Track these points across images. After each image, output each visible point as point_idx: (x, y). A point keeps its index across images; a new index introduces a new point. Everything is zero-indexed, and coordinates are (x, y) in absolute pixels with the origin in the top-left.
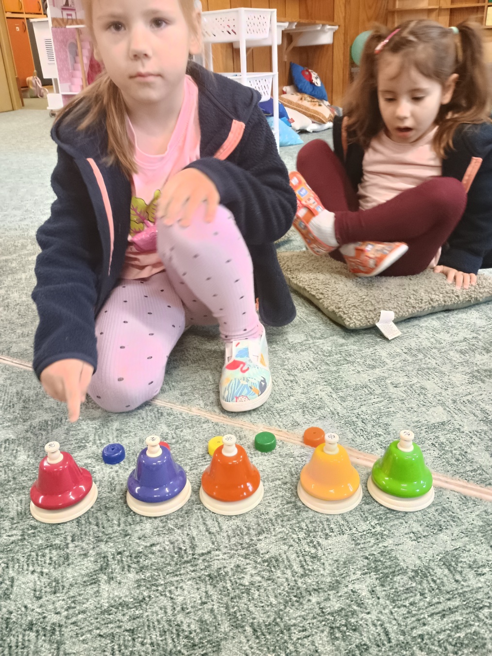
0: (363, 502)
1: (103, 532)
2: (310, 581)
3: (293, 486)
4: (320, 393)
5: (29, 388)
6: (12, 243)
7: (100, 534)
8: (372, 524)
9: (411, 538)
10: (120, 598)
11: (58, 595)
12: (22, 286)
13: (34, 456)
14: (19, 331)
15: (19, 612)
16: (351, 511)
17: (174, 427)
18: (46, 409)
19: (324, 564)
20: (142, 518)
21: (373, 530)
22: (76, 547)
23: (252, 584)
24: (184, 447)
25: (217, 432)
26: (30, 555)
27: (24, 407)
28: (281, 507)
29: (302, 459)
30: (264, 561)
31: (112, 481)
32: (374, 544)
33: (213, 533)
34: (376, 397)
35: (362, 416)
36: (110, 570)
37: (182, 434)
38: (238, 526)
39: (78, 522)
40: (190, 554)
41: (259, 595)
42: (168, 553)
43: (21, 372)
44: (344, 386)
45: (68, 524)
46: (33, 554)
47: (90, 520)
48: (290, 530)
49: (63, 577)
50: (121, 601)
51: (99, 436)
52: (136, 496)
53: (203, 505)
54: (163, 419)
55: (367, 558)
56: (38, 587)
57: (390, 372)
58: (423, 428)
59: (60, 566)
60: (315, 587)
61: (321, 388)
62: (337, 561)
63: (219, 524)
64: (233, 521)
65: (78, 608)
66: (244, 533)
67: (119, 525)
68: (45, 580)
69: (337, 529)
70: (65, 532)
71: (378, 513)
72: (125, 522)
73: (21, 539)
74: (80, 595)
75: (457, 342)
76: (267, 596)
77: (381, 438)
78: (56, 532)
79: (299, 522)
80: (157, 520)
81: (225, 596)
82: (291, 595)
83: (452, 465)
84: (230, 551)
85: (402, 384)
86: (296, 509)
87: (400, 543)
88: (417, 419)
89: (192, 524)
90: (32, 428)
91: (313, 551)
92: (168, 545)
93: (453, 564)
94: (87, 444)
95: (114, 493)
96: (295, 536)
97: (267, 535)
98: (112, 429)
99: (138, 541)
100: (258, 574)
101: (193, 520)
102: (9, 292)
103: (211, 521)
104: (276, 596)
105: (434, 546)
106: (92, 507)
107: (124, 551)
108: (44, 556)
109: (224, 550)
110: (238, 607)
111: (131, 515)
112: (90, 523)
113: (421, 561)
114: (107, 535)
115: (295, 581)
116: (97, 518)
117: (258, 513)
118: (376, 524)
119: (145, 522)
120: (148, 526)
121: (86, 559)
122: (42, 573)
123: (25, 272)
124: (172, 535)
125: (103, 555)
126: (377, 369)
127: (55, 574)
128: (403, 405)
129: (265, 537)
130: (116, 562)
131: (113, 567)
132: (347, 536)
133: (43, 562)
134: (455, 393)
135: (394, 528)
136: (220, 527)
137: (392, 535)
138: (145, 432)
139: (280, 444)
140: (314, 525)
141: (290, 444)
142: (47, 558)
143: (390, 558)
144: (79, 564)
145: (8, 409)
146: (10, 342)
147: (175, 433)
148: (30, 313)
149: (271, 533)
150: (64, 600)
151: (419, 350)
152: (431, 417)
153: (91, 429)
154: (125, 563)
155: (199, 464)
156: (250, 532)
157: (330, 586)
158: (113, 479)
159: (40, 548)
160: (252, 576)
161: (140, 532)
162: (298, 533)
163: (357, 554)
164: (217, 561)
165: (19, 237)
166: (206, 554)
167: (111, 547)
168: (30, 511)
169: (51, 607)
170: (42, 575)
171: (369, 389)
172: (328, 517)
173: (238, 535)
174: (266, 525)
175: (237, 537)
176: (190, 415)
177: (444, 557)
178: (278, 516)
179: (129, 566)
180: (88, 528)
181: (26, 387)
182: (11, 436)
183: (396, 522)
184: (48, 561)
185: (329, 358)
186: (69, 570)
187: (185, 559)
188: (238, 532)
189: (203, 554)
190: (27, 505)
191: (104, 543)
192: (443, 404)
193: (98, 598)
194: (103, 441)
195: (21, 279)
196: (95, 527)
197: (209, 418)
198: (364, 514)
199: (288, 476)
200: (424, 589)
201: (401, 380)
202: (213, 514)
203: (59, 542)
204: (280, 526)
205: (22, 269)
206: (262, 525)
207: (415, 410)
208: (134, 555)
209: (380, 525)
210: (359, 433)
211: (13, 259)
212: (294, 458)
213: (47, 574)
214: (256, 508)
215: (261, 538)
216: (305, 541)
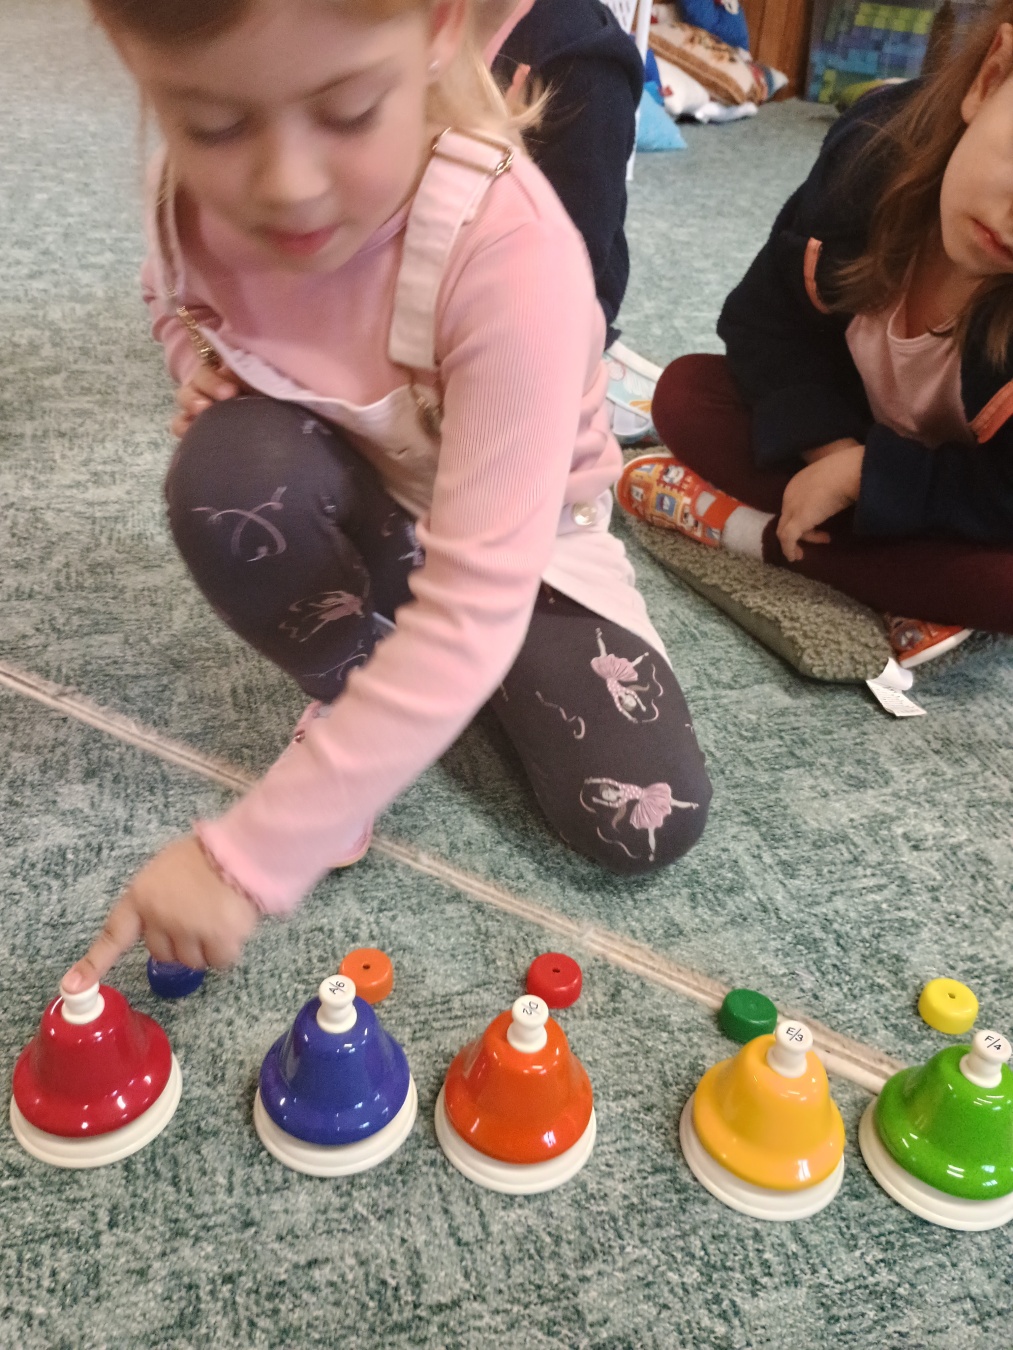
0: (846, 1189)
1: (189, 1208)
3: (668, 1117)
4: (731, 845)
5: (25, 748)
6: (8, 335)
7: (182, 1214)
8: (869, 1259)
9: (965, 1313)
12: (24, 455)
13: (26, 949)
14: (10, 581)
16: (815, 1216)
17: (375, 904)
18: (63, 814)
20: (290, 1175)
22: (118, 1245)
25: (478, 931)
27: (12, 803)
28: (638, 1181)
29: (690, 1039)
31: (218, 1052)
32: (875, 1322)
33: (467, 1244)
34: (869, 871)
35: (836, 926)
36: (204, 1330)
37: (394, 928)
38: (530, 1230)
39: (127, 1170)
40: (407, 1303)
42: (352, 1292)
44: (789, 832)
47: (158, 1164)
48: (663, 1257)
52: (275, 1114)
53: (443, 1154)
57: (901, 803)
58: (989, 979)
59: (75, 1300)
61: (734, 830)
63: (482, 1215)
64: (519, 1212)
66: (546, 1254)
67: (230, 1190)
69: (781, 1269)
70: (94, 1196)
71: (882, 1230)
72: (245, 1183)
77: (885, 999)
79: (684, 1235)
80: (327, 1185)
84: (509, 1306)
85: (930, 843)
86: (678, 1191)
87: (939, 1325)
88: (971, 951)
89: (415, 1209)
90: (26, 866)
91: (721, 1329)
92: (352, 1269)
95: (221, 1089)
96: (673, 1277)
97: (603, 1267)
99: (276, 1246)
101: (418, 1197)
103: (462, 1203)
107: (240, 1274)
108: (36, 1263)
109: (495, 1302)
111: (261, 1163)
112: (157, 1174)
114: (199, 1217)
116: (175, 1161)
117: (580, 1193)
118: (877, 1262)
119: (297, 1188)
120: (302, 1200)
121: (141, 1288)
122: (29, 1317)
123: (32, 418)
124: (362, 1237)
125: (186, 1280)
126: (870, 792)
127: (64, 1326)
128: (936, 905)
129: (599, 1273)
130: (220, 1304)
131: (212, 1320)
132: (805, 1290)
133: (34, 1284)
135: (923, 1277)
136: (484, 1227)
137: (916, 1298)
139: (636, 985)
140: (721, 1246)
141: (660, 991)
142: (46, 1271)
144: (124, 1300)
147: (378, 923)
148: (39, 533)
149: (614, 1262)
151: (969, 748)
152: (1005, 947)
154: (242, 1312)
155: (435, 1024)
156: (562, 1251)
158: (220, 1044)
159: (30, 1238)
161: (283, 1217)
162: (683, 1270)
164: (476, 1334)
165: (24, 319)
166: (447, 1306)
167: (207, 1258)
170: (30, 1326)
171: (852, 848)
173: (531, 1257)
174: (600, 1233)
175: (528, 1263)
176: (413, 875)
178: (632, 1206)
179: (252, 1324)
180: (151, 1188)
181: (18, 744)
183: (928, 1261)
184: (46, 1283)
185: (752, 746)
186: (99, 1317)
187: (395, 1316)
188: (530, 1248)
189: (440, 1308)
191: (191, 1241)
196: (171, 1189)
197: (461, 887)
198: (848, 1227)
199: (657, 1086)
201: (928, 828)
202: (467, 1185)
203: (77, 1227)
204: (638, 1242)
205: (27, 409)
206: (591, 1232)
207: (966, 921)
208: (264, 1290)
209: (889, 1265)
210: (830, 977)
211: (8, 380)
212: (671, 1033)
213: (42, 1323)
214: (575, 1179)
215: (588, 1272)
216: (701, 1296)
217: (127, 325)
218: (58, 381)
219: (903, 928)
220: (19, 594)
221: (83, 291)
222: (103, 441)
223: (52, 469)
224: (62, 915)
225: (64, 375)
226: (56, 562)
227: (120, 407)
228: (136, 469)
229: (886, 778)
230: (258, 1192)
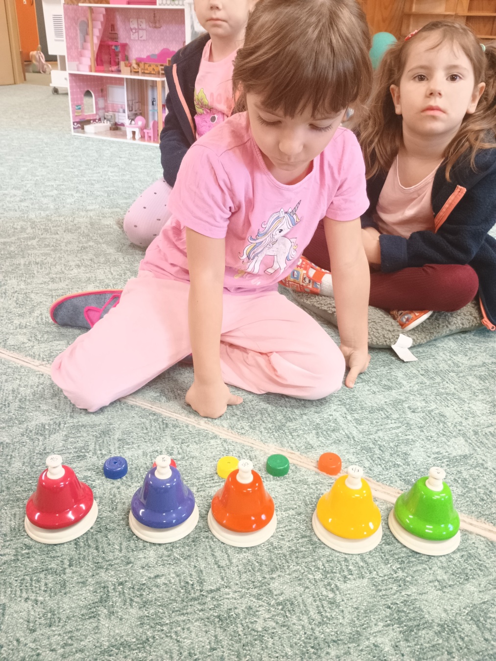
0: (383, 541)
1: (103, 558)
2: (328, 630)
3: (307, 517)
4: (334, 413)
5: (26, 386)
6: (12, 225)
7: (100, 560)
8: (394, 568)
9: (435, 586)
10: (122, 637)
11: (54, 629)
12: (21, 272)
13: (29, 464)
14: (16, 322)
15: (10, 647)
16: (370, 552)
17: (180, 441)
18: (43, 411)
19: (343, 611)
20: (146, 544)
21: (395, 575)
22: (73, 573)
23: (265, 629)
24: (191, 464)
25: (225, 449)
26: (24, 579)
27: (21, 407)
28: (295, 541)
29: (316, 487)
30: (279, 604)
31: (114, 499)
32: (397, 591)
33: (222, 567)
34: (393, 421)
35: (379, 443)
36: (111, 603)
37: (188, 449)
38: (249, 561)
39: (76, 544)
40: (197, 590)
41: (273, 644)
42: (174, 586)
43: (17, 368)
44: (359, 407)
45: (66, 545)
46: (28, 578)
47: (89, 542)
48: (306, 569)
49: (59, 608)
50: (122, 640)
51: (100, 446)
52: (139, 519)
53: (212, 533)
54: (168, 431)
55: (389, 607)
56: (32, 618)
57: (407, 395)
58: (445, 460)
59: (56, 594)
60: (334, 638)
61: (335, 407)
62: (357, 608)
63: (228, 556)
64: (244, 554)
65: (75, 645)
66: (256, 569)
67: (121, 551)
68: (39, 610)
69: (356, 572)
70: (62, 555)
71: (399, 556)
72: (127, 548)
73: (14, 560)
74: (77, 630)
75: (476, 366)
76: (282, 645)
77: (400, 469)
78: (52, 554)
79: (315, 561)
80: (162, 547)
81: (236, 642)
82: (308, 645)
83: (476, 505)
84: (241, 590)
85: (420, 410)
86: (312, 544)
87: (424, 592)
88: (437, 450)
89: (200, 554)
90: (28, 432)
91: (331, 595)
92: (173, 578)
93: (482, 619)
94: (87, 454)
95: (115, 513)
96: (311, 576)
97: (280, 573)
98: (114, 439)
99: (141, 571)
100: (272, 618)
101: (201, 550)
102: (6, 278)
103: (220, 552)
104: (291, 646)
105: (461, 597)
106: (92, 528)
108: (38, 581)
109: (235, 588)
110: (251, 656)
111: (133, 540)
112: (89, 546)
113: (448, 614)
114: (107, 561)
115: (312, 629)
116: (97, 540)
117: (270, 547)
118: (398, 569)
119: (149, 549)
120: (151, 554)
121: (84, 589)
122: (36, 601)
123: (24, 257)
124: (177, 566)
125: (103, 585)
126: (394, 391)
127: (51, 604)
128: (422, 433)
129: (279, 576)
130: (117, 593)
131: (114, 599)
132: (367, 580)
133: (38, 589)
134: (476, 423)
135: (417, 574)
136: (230, 561)
137: (415, 582)
138: (149, 445)
139: (294, 468)
140: (331, 564)
141: (303, 470)
142: (43, 584)
143: (414, 608)
144: (76, 593)
145: (3, 408)
146: (7, 334)
147: (181, 448)
148: (28, 302)
149: (285, 572)
150: (60, 635)
151: (436, 373)
152: (452, 448)
153: (91, 438)
154: (127, 595)
155: (207, 485)
156: (263, 568)
157: (350, 638)
158: (115, 496)
159: (35, 571)
160: (265, 620)
161: (143, 559)
162: (315, 573)
163: (378, 602)
164: (227, 600)
165: (18, 218)
166: (214, 591)
167: (111, 576)
168: (24, 527)
169: (45, 642)
170: (37, 604)
171: (386, 413)
172: (346, 556)
173: (250, 571)
174: (279, 561)
175: (248, 573)
176: (197, 429)
177: (471, 611)
178: (292, 551)
179: (131, 600)
180: (87, 551)
181: (23, 385)
182: (5, 439)
183: (419, 567)
184: (43, 588)
186: (66, 600)
187: (192, 595)
188: (249, 567)
189: (212, 591)
190: (21, 520)
191: (105, 570)
192: (464, 435)
193: (98, 635)
194: (104, 452)
195: (20, 264)
196: (95, 551)
197: (217, 433)
198: (385, 556)
199: (302, 506)
200: (451, 647)
201: (419, 404)
202: (222, 545)
203: (56, 567)
204: (295, 564)
205: (21, 254)
206: (275, 561)
207: (435, 439)
208: (136, 587)
209: (403, 569)
210: (377, 462)
211: (12, 243)
212: (308, 485)
213: (41, 603)
214: (268, 541)
215: (274, 576)
216: (322, 583)
217: (64, 219)
218: (34, 242)
219: (407, 442)
220: (20, 326)
221: (44, 206)
222: (55, 265)
223: (33, 277)
224: (45, 449)
225: (37, 240)
226: (37, 313)
227: (62, 251)
228: (70, 276)
229: (400, 385)
230: (133, 550)
